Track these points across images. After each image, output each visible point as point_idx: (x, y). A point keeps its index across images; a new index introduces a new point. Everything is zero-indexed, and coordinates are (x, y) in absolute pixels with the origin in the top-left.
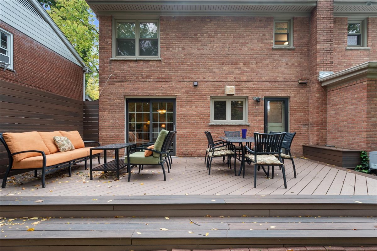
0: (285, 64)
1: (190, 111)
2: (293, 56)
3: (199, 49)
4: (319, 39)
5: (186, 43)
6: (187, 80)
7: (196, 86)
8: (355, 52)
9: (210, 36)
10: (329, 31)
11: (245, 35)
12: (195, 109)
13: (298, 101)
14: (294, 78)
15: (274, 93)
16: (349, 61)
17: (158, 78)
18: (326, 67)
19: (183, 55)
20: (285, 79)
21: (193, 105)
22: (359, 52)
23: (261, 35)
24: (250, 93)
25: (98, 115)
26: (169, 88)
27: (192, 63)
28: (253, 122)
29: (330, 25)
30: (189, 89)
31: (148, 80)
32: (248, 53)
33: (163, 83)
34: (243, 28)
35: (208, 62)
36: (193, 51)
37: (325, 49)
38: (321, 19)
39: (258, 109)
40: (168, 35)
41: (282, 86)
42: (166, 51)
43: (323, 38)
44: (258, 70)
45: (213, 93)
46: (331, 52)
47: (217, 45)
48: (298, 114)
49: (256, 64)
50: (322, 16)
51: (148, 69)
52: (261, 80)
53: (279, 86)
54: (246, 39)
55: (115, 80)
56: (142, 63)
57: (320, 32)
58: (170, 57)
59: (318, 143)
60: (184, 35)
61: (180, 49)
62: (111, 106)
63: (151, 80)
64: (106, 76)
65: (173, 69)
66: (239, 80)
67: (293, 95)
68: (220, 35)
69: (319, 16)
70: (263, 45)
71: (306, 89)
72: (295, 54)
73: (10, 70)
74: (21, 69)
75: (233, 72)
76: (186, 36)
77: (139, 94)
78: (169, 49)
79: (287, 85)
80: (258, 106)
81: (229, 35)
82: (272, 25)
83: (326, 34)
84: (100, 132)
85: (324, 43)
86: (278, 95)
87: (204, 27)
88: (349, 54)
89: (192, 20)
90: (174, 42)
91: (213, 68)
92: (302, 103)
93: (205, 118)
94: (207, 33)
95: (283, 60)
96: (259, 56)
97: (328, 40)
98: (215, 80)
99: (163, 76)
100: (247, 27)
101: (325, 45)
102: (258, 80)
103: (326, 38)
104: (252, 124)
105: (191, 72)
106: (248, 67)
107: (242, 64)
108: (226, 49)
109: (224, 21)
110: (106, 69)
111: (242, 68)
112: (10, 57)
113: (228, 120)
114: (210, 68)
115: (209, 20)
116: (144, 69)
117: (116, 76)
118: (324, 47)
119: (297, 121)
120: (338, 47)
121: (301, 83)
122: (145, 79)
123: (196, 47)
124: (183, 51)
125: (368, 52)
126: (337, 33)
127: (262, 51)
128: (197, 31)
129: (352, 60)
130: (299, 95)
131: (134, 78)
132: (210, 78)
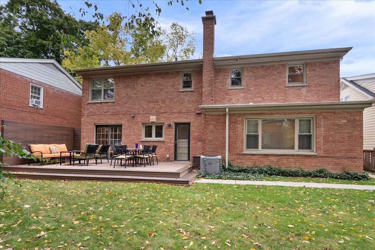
0: (187, 101)
1: (130, 132)
2: (193, 95)
3: (135, 94)
4: (204, 85)
5: (129, 90)
6: (129, 113)
7: (133, 117)
8: (234, 91)
9: (142, 86)
10: (211, 80)
11: (163, 83)
12: (133, 131)
13: (195, 125)
14: (193, 110)
15: (180, 120)
16: (230, 97)
17: (112, 112)
18: (208, 103)
19: (126, 98)
20: (187, 110)
21: (131, 128)
22: (237, 91)
23: (173, 83)
24: (165, 120)
25: (80, 135)
26: (118, 118)
27: (131, 103)
28: (167, 139)
29: (211, 76)
30: (129, 119)
31: (107, 114)
32: (164, 95)
33: (115, 116)
34: (162, 80)
35: (140, 101)
36: (132, 95)
37: (208, 91)
38: (206, 72)
39: (170, 131)
40: (119, 86)
41: (185, 115)
42: (117, 96)
43: (207, 84)
44: (170, 105)
45: (143, 121)
46: (211, 93)
47: (146, 91)
48: (196, 134)
49: (169, 102)
50: (206, 70)
51: (107, 107)
52: (172, 112)
53: (183, 116)
54: (163, 86)
55: (90, 114)
56: (104, 104)
57: (205, 80)
58: (119, 100)
59: (203, 153)
60: (127, 86)
61: (125, 94)
62: (87, 130)
63: (109, 114)
64: (85, 112)
65: (121, 107)
66: (159, 112)
67: (192, 121)
68: (148, 84)
69: (204, 70)
70: (174, 89)
71: (200, 117)
72: (194, 94)
73: (41, 109)
74: (47, 107)
75: (155, 108)
76: (129, 87)
77: (102, 123)
78: (119, 95)
79: (188, 114)
80: (170, 128)
81: (153, 84)
82: (179, 76)
83: (208, 81)
84: (81, 145)
85: (207, 87)
86: (183, 121)
87: (139, 80)
88: (231, 92)
89: (132, 77)
90: (121, 91)
91: (143, 105)
92: (198, 126)
93: (138, 136)
94: (140, 84)
95: (186, 99)
96: (171, 96)
97: (210, 86)
98: (144, 113)
99: (115, 111)
100: (164, 78)
101: (208, 89)
102: (170, 112)
103: (208, 84)
104: (166, 140)
105: (131, 108)
106: (164, 104)
107: (161, 102)
108: (151, 93)
109: (150, 76)
110: (85, 108)
111: (161, 104)
112: (41, 101)
113: (154, 138)
114: (142, 105)
115: (142, 76)
116: (105, 108)
117: (90, 112)
118: (207, 90)
119: (195, 139)
120: (223, 88)
121: (197, 113)
122: (105, 114)
123: (134, 93)
124: (127, 96)
125: (243, 90)
126: (222, 79)
127: (172, 93)
128: (135, 83)
129: (232, 97)
130: (196, 121)
131: (99, 113)
132: (141, 111)
